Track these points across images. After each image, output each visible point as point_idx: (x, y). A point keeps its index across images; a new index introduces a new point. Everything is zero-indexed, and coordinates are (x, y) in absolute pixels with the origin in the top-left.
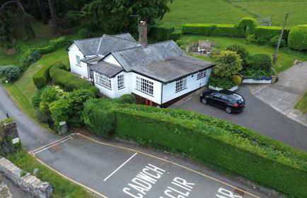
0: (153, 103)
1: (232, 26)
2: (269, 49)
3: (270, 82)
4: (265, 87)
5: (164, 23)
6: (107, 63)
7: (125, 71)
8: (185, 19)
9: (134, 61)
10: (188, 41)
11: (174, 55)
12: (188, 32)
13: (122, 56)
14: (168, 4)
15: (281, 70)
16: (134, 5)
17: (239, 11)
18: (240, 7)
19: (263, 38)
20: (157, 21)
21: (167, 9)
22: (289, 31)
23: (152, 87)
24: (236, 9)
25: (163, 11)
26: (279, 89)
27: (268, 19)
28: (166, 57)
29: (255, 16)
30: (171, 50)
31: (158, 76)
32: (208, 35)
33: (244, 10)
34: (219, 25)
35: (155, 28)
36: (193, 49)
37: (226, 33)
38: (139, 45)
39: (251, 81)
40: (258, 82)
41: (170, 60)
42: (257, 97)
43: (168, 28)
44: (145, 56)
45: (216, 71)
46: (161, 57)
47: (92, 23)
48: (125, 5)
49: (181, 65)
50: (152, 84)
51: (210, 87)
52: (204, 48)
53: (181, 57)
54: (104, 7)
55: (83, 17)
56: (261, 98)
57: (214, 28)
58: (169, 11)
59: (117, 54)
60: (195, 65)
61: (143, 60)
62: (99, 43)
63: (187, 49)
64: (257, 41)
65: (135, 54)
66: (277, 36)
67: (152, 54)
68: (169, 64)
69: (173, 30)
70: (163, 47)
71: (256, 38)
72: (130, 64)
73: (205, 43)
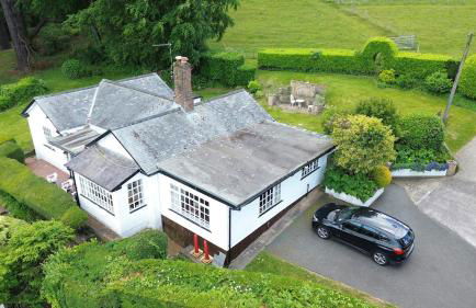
0: (209, 244)
1: (351, 53)
2: (423, 98)
3: (443, 173)
4: (436, 184)
5: (224, 49)
6: (104, 151)
7: (143, 172)
8: (261, 37)
9: (164, 144)
10: (270, 82)
11: (250, 123)
12: (269, 65)
13: (136, 135)
14: (230, 12)
15: (459, 144)
16: (165, 18)
17: (355, 22)
18: (355, 15)
19: (410, 77)
20: (210, 43)
21: (228, 21)
22: (459, 63)
23: (207, 211)
24: (348, 19)
25: (221, 23)
26: (465, 191)
27: (410, 38)
28: (234, 129)
29: (387, 33)
30: (243, 113)
31: (220, 187)
32: (307, 71)
33: (364, 20)
34: (326, 52)
35: (207, 58)
36: (281, 98)
37: (339, 67)
38: (175, 106)
39: (406, 173)
40: (420, 174)
41: (241, 136)
42: (427, 212)
43: (231, 58)
44: (188, 131)
45: (341, 162)
46: (222, 130)
47: (89, 48)
48: (148, 16)
49: (266, 150)
50: (207, 204)
51: (327, 190)
52: (302, 96)
53: (264, 127)
54: (108, 21)
55: (77, 35)
56: (437, 216)
57: (317, 57)
58: (232, 24)
59: (125, 133)
60: (296, 147)
61: (184, 141)
62: (92, 98)
63: (271, 99)
64: (398, 81)
65: (167, 128)
66: (437, 73)
67: (203, 125)
68: (239, 147)
69: (241, 61)
70: (226, 105)
71: (397, 76)
72: (155, 154)
73: (302, 87)
